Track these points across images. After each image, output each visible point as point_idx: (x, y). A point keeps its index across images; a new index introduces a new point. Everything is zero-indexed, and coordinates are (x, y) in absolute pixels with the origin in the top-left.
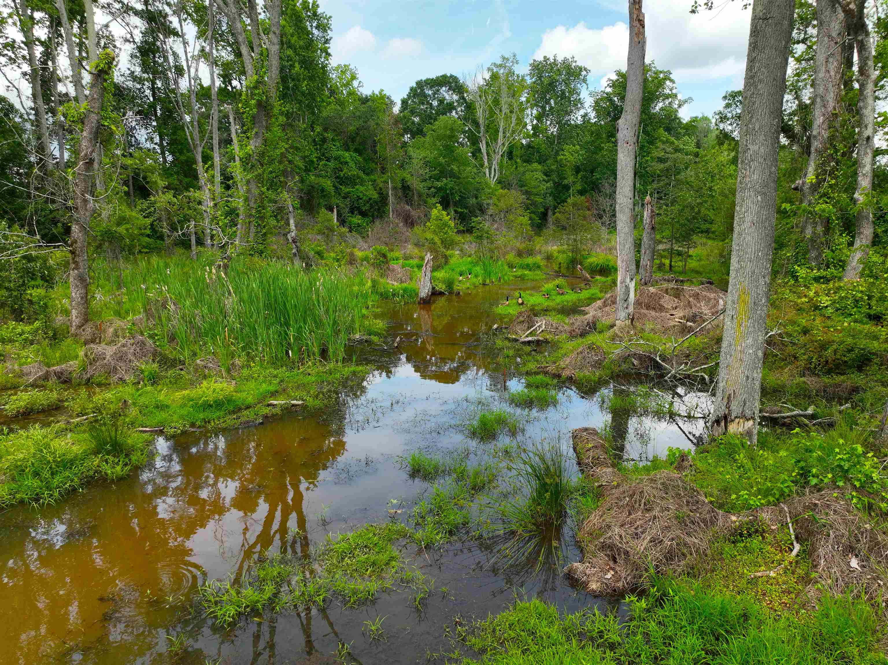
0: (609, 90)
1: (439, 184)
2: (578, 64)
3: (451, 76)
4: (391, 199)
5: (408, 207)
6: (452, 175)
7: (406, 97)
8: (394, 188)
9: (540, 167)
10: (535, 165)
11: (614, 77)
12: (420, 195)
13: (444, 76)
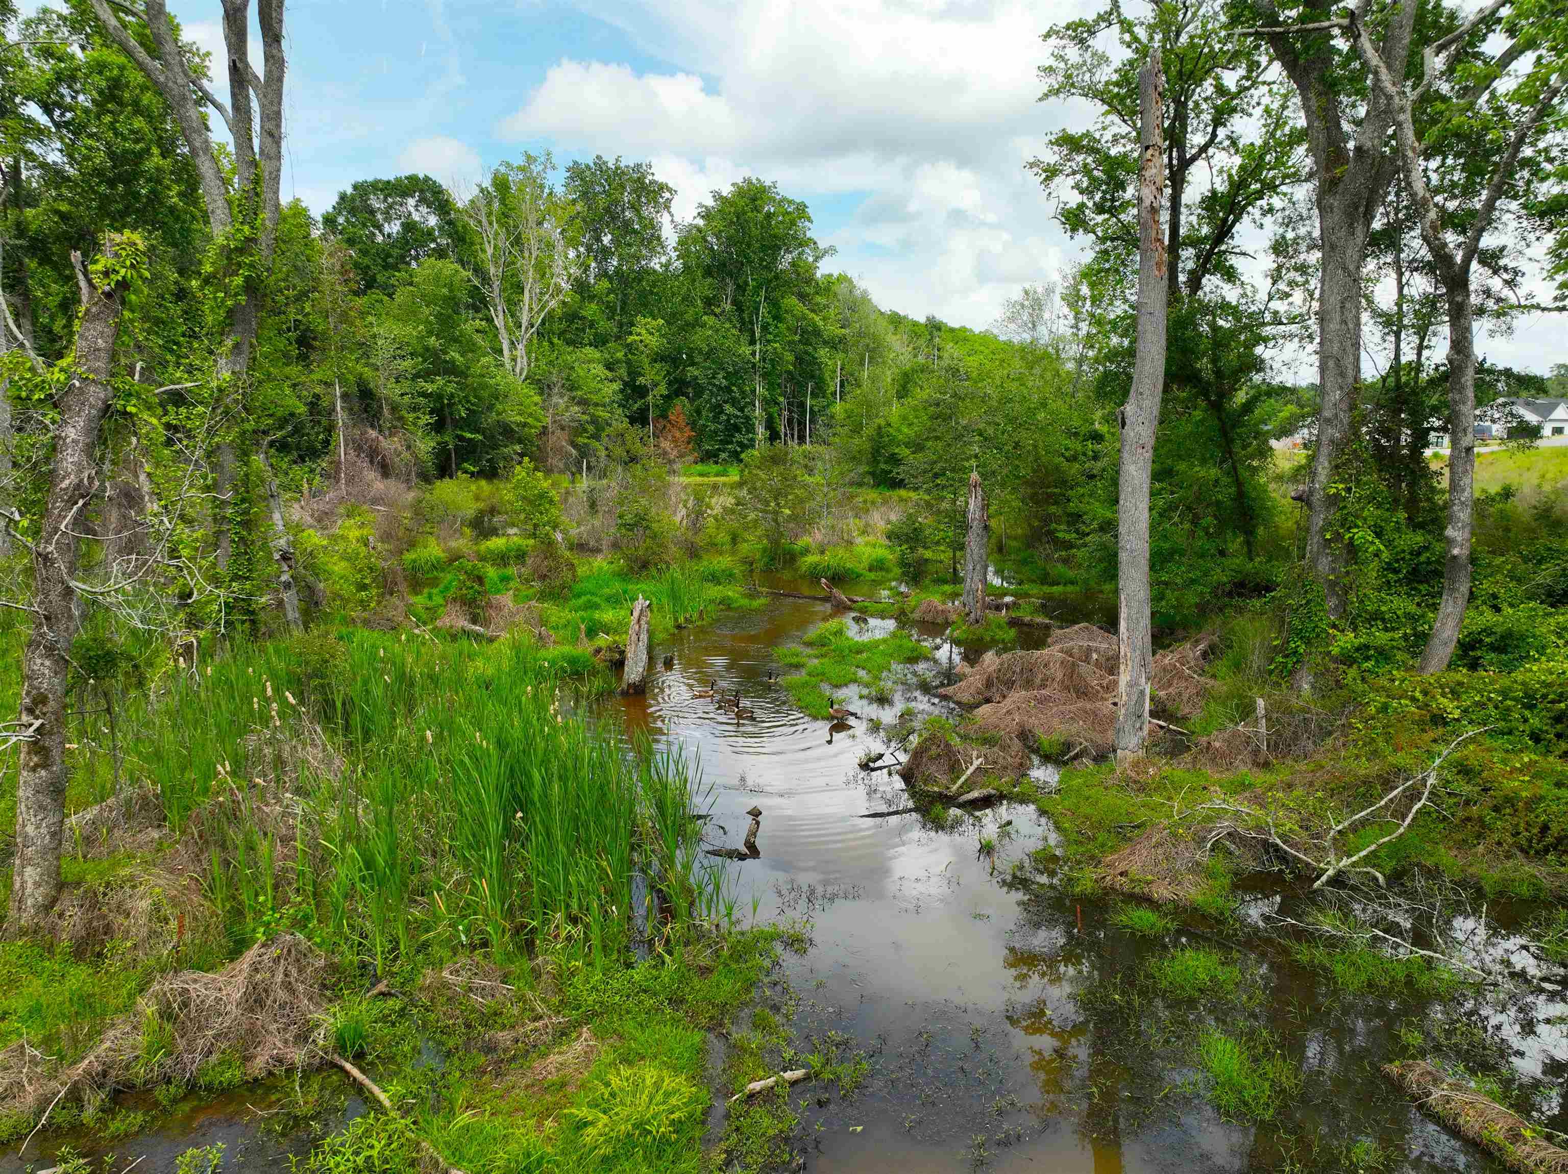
0: (701, 222)
1: (430, 388)
2: (656, 178)
3: (427, 179)
4: (341, 416)
5: (373, 433)
6: (451, 370)
7: (330, 210)
8: (345, 396)
9: (597, 355)
10: (589, 350)
11: (710, 202)
12: (394, 409)
13: (412, 179)
